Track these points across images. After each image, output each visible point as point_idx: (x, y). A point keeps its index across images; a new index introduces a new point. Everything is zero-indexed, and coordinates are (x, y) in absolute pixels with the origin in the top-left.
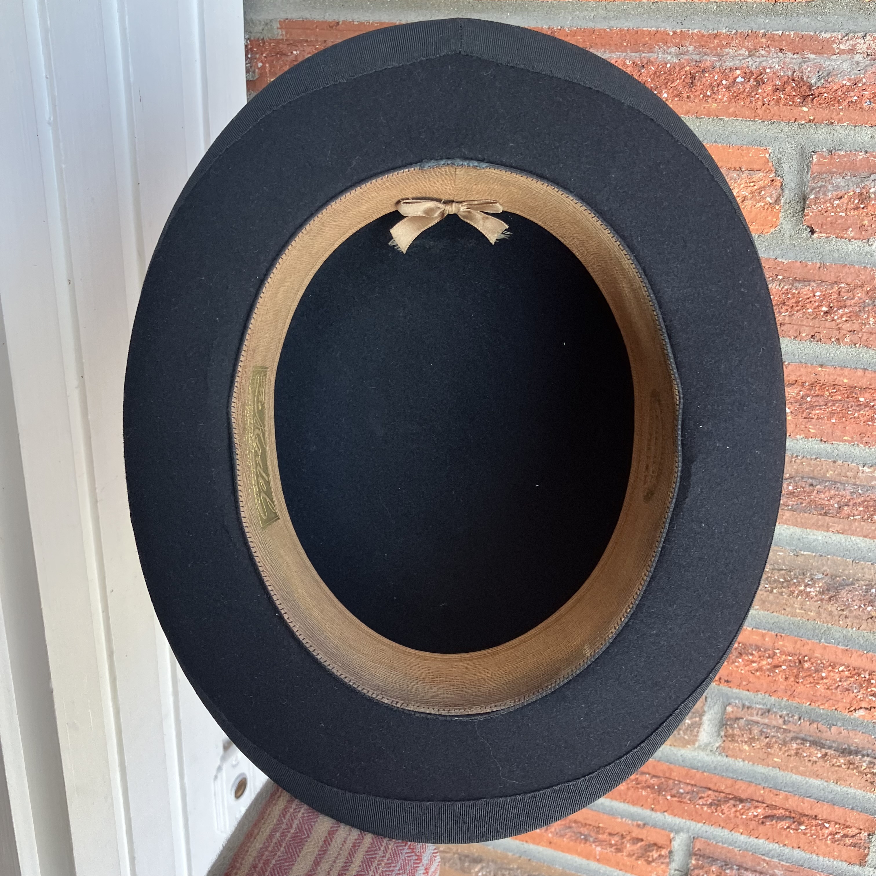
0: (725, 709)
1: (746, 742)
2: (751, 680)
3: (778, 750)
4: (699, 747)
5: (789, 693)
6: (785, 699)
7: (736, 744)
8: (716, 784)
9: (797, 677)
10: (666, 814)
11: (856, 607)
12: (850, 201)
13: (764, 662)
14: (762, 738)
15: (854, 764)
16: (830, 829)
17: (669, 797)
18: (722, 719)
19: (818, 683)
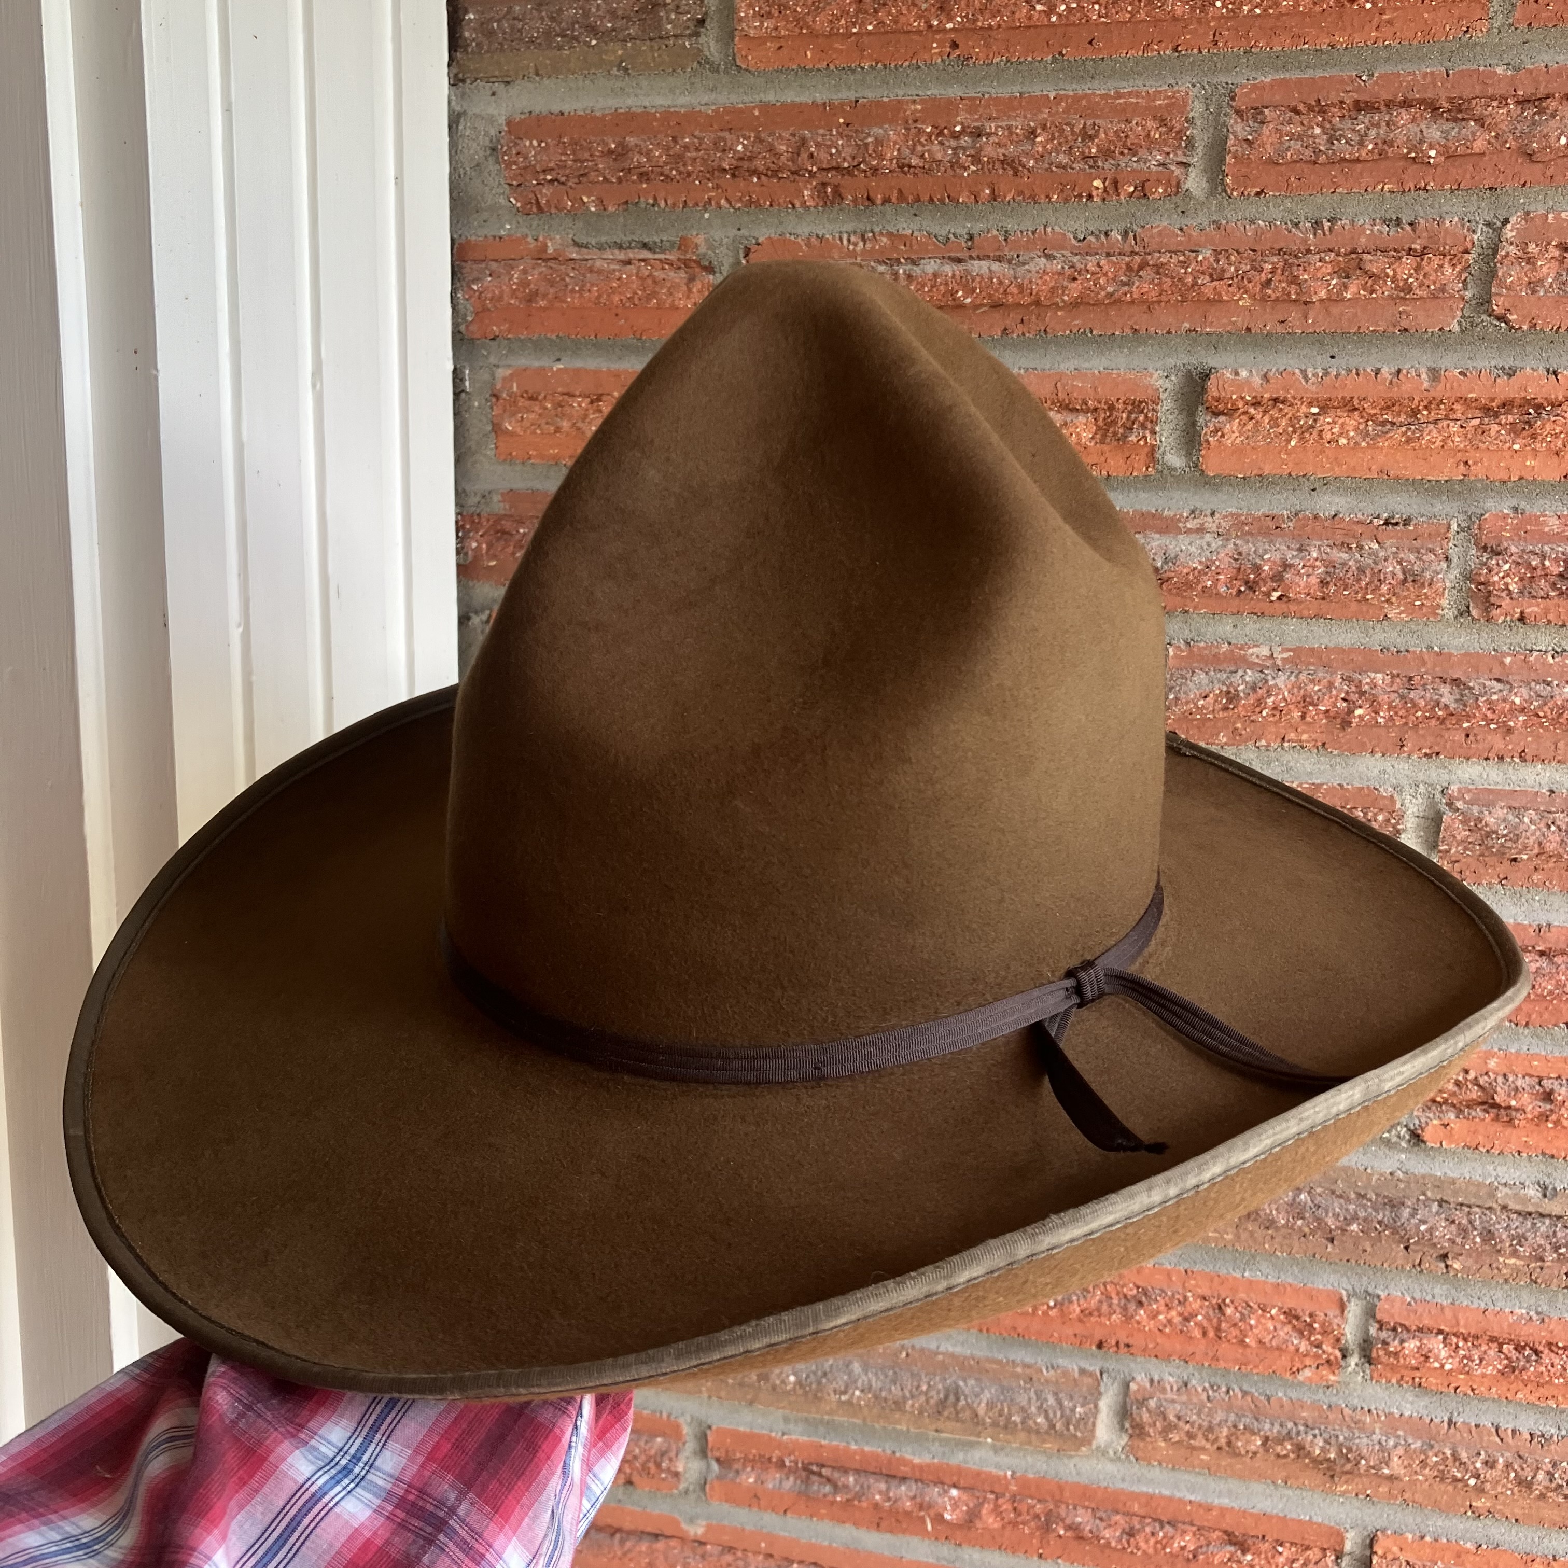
0: (1128, 1386)
1: (1160, 1433)
2: (1159, 1340)
3: (1204, 1442)
4: (1098, 1448)
5: (1211, 1354)
6: (1206, 1364)
7: (1148, 1439)
8: (1125, 1504)
9: (1218, 1329)
10: (1060, 1561)
11: (1283, 1222)
12: (1216, 701)
13: (1173, 1313)
14: (1181, 1424)
15: (1303, 1448)
16: (1285, 1554)
17: (1062, 1532)
18: (1125, 1403)
19: (1246, 1336)
